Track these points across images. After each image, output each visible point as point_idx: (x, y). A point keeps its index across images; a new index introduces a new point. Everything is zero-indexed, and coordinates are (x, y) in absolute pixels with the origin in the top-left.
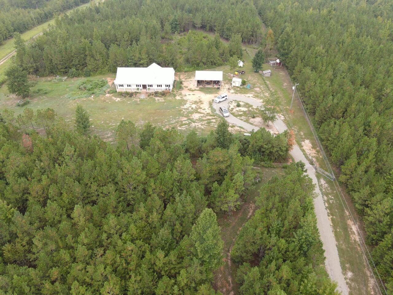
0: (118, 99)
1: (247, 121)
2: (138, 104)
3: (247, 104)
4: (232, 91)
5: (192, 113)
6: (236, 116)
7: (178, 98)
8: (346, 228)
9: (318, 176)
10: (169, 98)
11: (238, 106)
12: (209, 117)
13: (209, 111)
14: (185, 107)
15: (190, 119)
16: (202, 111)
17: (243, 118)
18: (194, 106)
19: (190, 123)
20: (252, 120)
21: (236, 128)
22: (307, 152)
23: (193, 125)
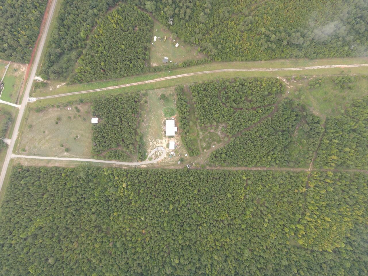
0: (163, 122)
1: (153, 154)
2: (160, 128)
3: (161, 155)
4: (168, 152)
5: (156, 141)
6: (155, 152)
7: (164, 138)
8: (125, 166)
9: (136, 166)
10: (163, 135)
11: (160, 153)
12: (154, 146)
13: (157, 145)
14: (159, 140)
15: (153, 141)
16: (157, 144)
17: (154, 154)
18: (160, 142)
19: (151, 141)
20: (154, 156)
21: (150, 152)
22: (143, 165)
23: (151, 142)
